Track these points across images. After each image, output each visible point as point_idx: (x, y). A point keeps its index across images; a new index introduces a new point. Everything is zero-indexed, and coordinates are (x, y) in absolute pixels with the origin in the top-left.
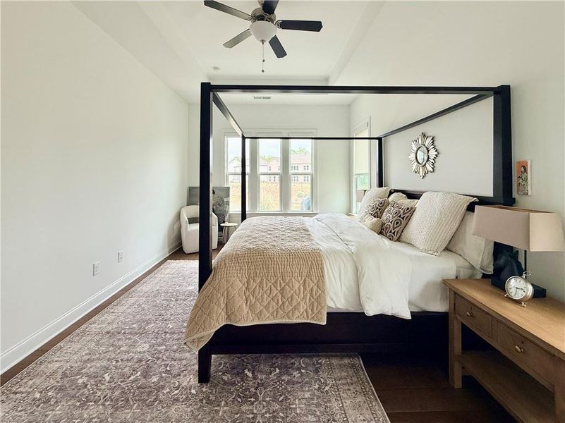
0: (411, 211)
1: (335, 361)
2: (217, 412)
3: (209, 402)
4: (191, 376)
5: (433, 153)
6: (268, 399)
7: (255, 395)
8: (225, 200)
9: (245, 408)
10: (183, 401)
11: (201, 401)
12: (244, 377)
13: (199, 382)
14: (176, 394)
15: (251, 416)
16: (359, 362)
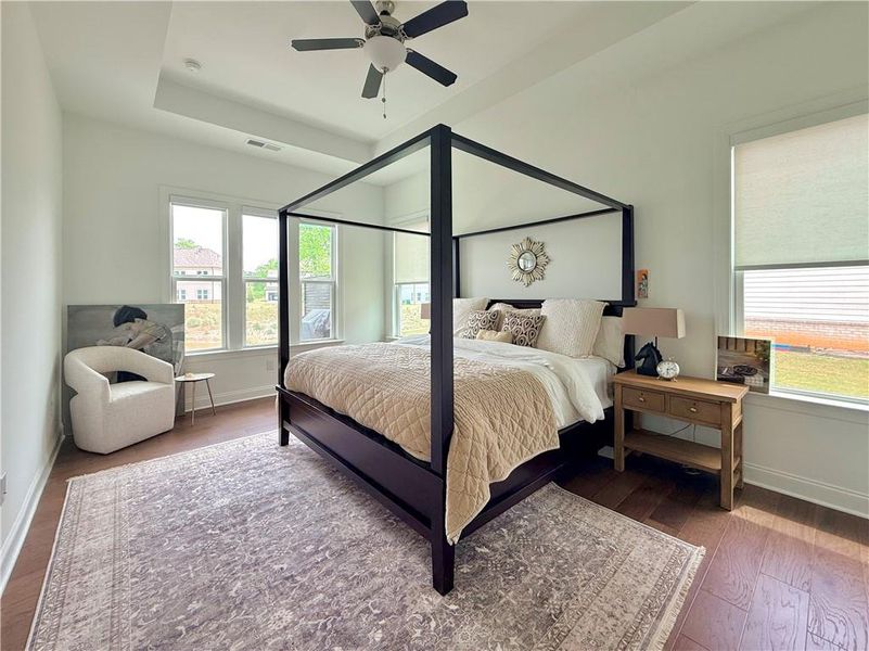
0: (542, 319)
1: (537, 494)
2: (508, 603)
3: (487, 602)
4: (424, 597)
5: (542, 260)
6: (532, 558)
7: (518, 564)
8: (174, 330)
9: (526, 580)
10: (457, 626)
11: (476, 608)
12: (483, 557)
13: (443, 594)
14: (437, 625)
15: (541, 581)
16: (553, 485)
